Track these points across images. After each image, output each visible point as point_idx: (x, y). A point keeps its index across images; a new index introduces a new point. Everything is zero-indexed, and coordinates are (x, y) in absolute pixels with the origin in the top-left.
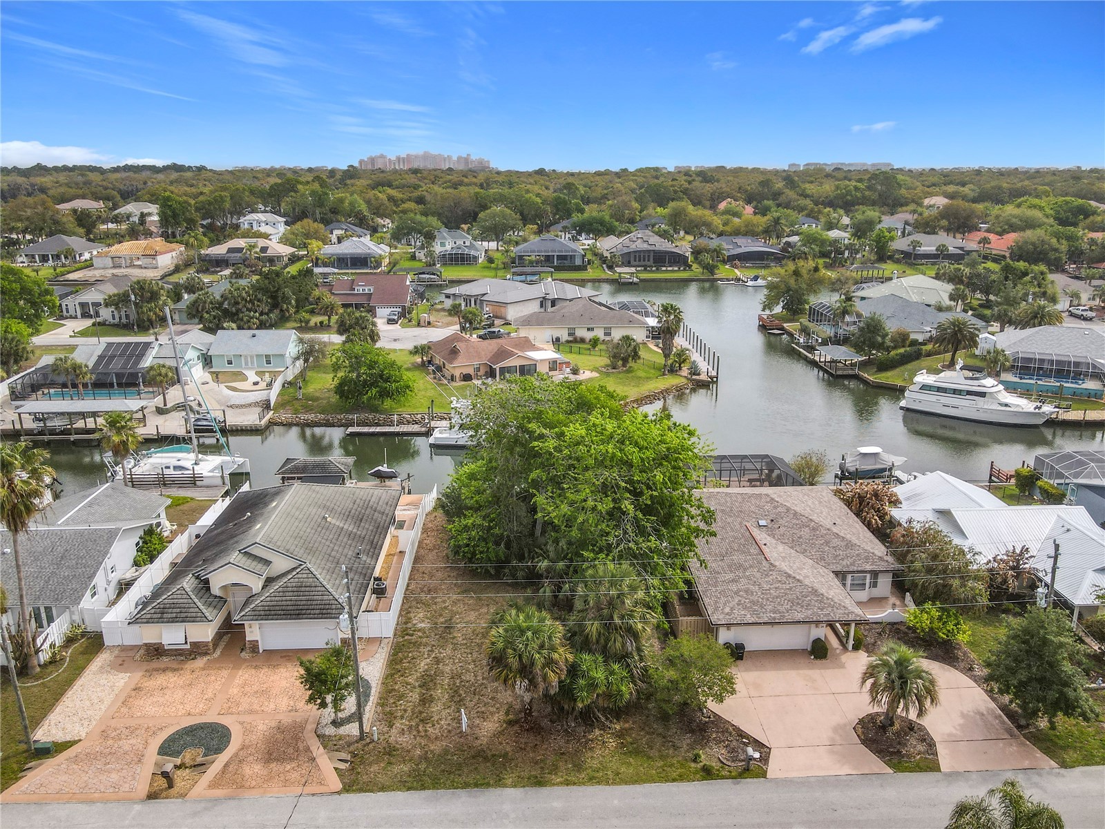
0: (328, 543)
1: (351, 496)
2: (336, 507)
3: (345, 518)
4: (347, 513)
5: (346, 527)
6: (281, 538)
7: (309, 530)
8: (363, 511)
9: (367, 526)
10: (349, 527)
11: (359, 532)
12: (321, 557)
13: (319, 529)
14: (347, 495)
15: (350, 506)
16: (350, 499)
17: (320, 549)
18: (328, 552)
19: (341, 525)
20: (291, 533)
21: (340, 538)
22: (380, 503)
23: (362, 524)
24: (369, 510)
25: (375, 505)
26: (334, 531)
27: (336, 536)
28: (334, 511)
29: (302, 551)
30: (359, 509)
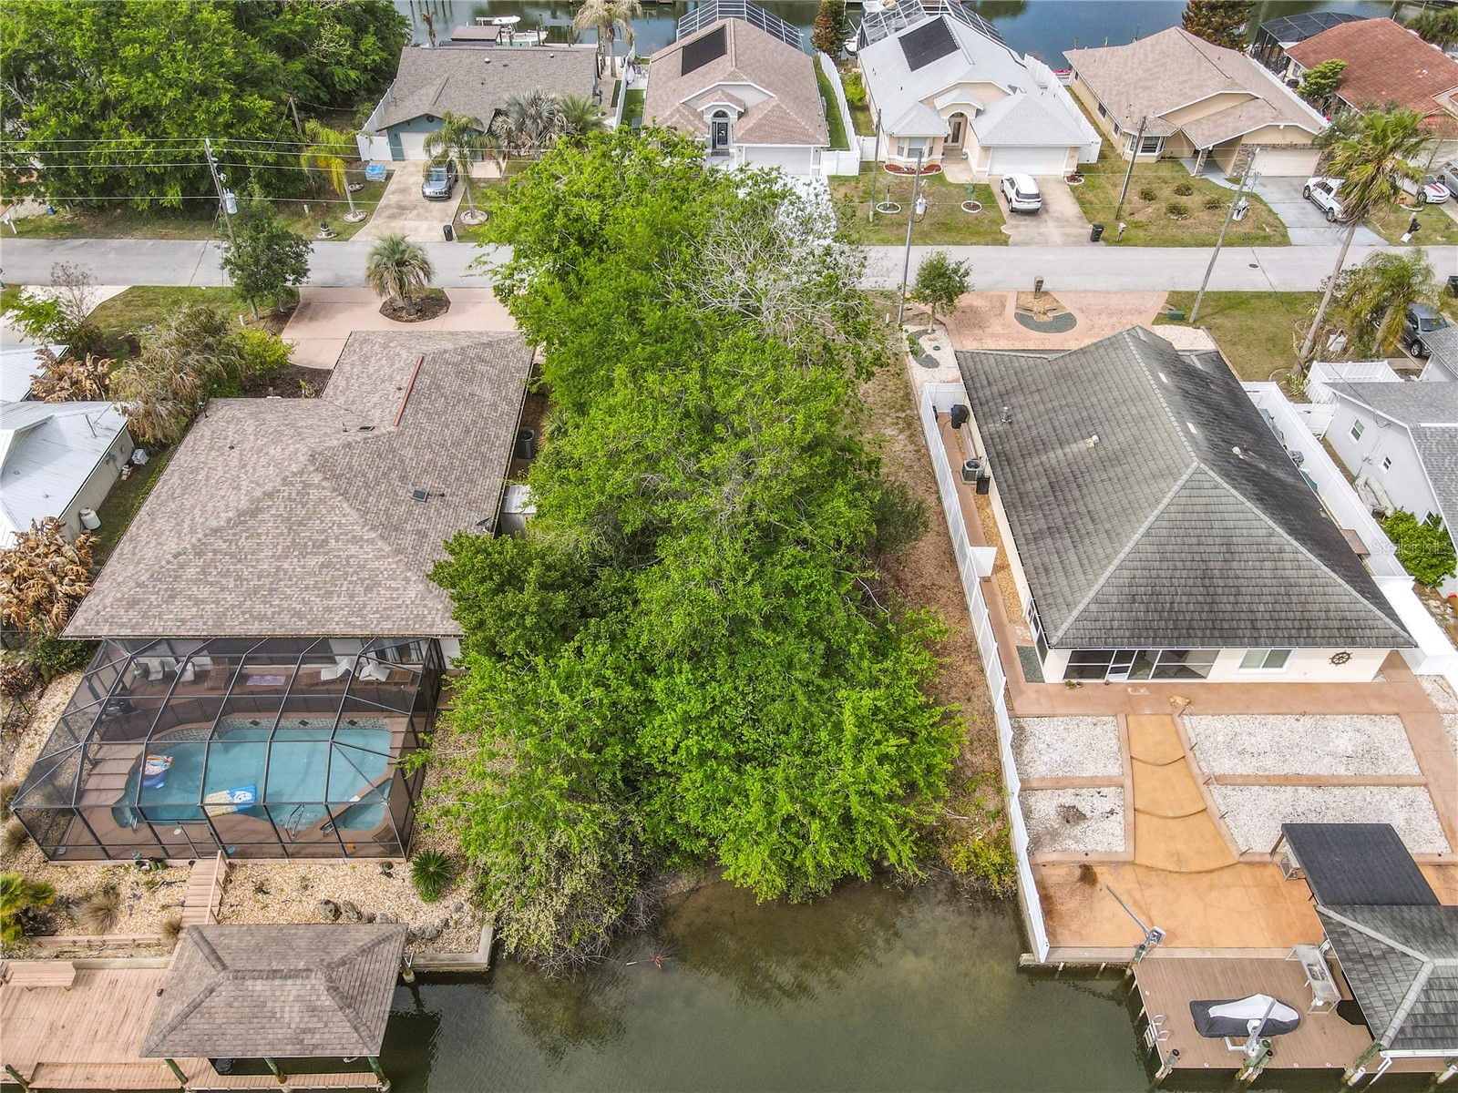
0: (1056, 403)
1: (1108, 526)
2: (1104, 476)
3: (1075, 468)
4: (1081, 480)
5: (1059, 452)
6: (1106, 359)
7: (1094, 400)
8: (1065, 510)
9: (1036, 483)
10: (1056, 457)
11: (1037, 461)
12: (1045, 379)
13: (1085, 414)
14: (1115, 522)
15: (1088, 499)
16: (1104, 517)
17: (1057, 387)
18: (1044, 393)
19: (1068, 450)
20: (1107, 376)
21: (1049, 426)
22: (1055, 558)
23: (1045, 481)
24: (1060, 522)
25: (1059, 544)
26: (1067, 430)
27: (1056, 423)
28: (1099, 464)
29: (1070, 366)
30: (1073, 509)
